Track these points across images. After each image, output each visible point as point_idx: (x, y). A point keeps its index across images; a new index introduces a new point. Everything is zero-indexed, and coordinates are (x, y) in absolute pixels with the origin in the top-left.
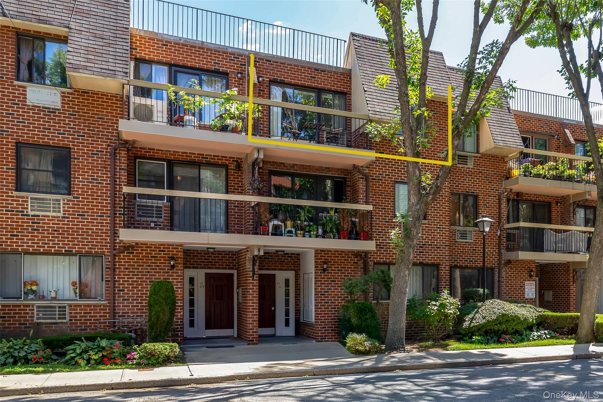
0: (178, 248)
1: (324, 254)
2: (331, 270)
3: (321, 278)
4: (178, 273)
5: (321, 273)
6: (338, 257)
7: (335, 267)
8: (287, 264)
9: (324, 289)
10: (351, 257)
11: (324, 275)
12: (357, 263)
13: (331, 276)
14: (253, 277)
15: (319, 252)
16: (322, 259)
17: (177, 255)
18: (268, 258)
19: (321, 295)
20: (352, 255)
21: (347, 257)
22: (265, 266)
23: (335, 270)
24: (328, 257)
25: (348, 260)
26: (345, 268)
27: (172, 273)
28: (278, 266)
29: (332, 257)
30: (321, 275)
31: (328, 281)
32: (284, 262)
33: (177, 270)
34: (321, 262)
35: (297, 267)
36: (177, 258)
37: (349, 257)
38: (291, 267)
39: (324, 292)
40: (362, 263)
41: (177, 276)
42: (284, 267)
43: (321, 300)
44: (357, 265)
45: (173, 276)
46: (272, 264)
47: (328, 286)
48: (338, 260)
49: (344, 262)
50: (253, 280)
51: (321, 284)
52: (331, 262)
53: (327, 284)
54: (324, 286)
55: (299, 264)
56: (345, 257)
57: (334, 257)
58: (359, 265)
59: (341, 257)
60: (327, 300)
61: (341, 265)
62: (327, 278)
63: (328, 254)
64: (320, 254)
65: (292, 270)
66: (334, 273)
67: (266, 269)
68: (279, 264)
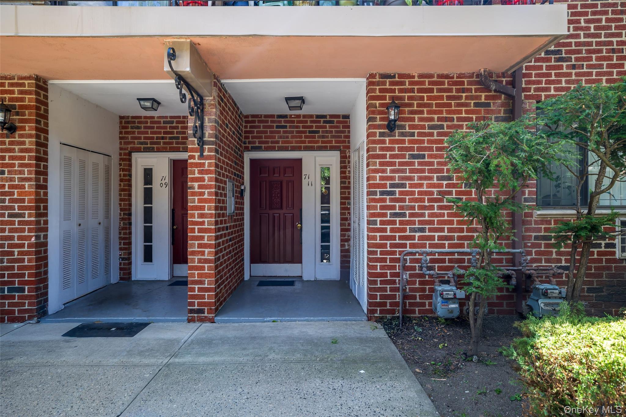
0: (23, 85)
1: (392, 84)
2: (411, 127)
3: (382, 149)
4: (23, 143)
5: (381, 134)
6: (431, 91)
7: (421, 120)
8: (323, 137)
9: (392, 178)
10: (470, 90)
11: (391, 142)
12: (488, 105)
13: (410, 142)
14: (202, 151)
15: (377, 79)
16: (384, 98)
17: (22, 100)
18: (285, 127)
19: (382, 193)
20: (470, 83)
21: (458, 91)
22: (278, 142)
23: (423, 127)
24: (401, 91)
25: (460, 98)
26: (452, 120)
27: (11, 143)
28: (304, 142)
29: (412, 91)
30: (384, 142)
31: (404, 156)
32: (318, 132)
33: (21, 136)
34: (381, 105)
35: (344, 142)
36: (21, 107)
37: (464, 91)
38: (331, 142)
39: (392, 186)
40: (502, 105)
41: (21, 151)
42: (317, 142)
43: (382, 208)
44: (487, 112)
45: (13, 150)
46: (293, 137)
47: (404, 171)
48: (429, 98)
49: (450, 105)
50: (201, 156)
51: (381, 164)
52: (411, 105)
53: (401, 164)
54: (392, 171)
55: (348, 137)
56: (450, 90)
57: (420, 91)
58: (493, 112)
59: (439, 90)
60: (401, 208)
61: (441, 112)
62: (400, 149)
63: (403, 83)
64: (378, 84)
65: (333, 148)
66: (420, 134)
67: (281, 149)
68: (306, 137)
